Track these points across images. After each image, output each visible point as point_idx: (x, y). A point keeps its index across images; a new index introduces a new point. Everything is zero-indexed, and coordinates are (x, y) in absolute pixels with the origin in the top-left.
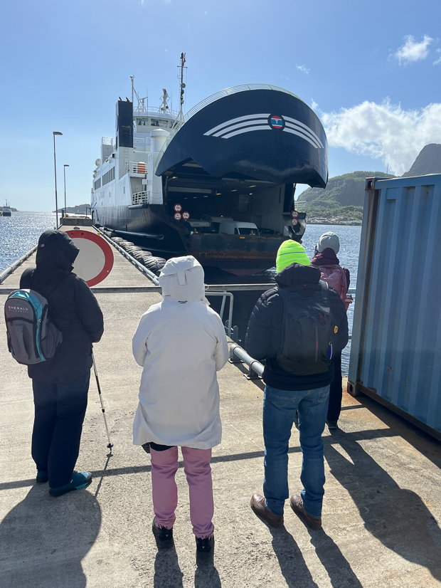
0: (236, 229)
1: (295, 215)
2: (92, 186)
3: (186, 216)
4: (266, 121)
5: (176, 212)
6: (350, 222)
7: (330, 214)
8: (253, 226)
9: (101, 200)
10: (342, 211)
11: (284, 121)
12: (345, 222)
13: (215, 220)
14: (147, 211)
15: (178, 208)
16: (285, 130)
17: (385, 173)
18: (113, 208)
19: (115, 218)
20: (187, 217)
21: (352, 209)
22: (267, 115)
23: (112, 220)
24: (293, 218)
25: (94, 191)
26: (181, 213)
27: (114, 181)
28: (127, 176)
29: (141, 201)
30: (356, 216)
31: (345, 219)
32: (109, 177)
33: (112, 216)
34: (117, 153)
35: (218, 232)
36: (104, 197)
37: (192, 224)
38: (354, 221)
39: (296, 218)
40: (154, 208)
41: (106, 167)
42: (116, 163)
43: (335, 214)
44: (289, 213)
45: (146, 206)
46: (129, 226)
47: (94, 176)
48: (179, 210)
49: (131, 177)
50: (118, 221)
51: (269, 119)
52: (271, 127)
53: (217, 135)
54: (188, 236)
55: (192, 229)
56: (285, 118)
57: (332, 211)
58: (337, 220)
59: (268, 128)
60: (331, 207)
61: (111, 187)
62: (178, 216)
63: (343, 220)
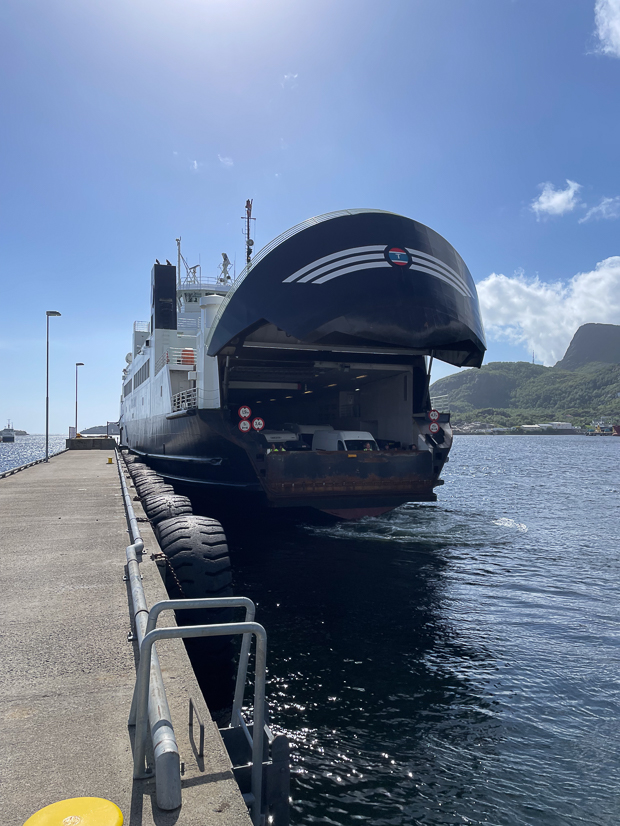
0: (340, 442)
1: (434, 416)
2: (121, 392)
3: (259, 424)
4: (382, 256)
5: (241, 419)
6: (490, 430)
7: (461, 420)
8: (367, 436)
9: (132, 410)
10: (477, 416)
11: (410, 256)
12: (483, 431)
13: (306, 430)
14: (195, 419)
15: (245, 412)
16: (413, 267)
17: (531, 363)
18: (146, 421)
19: (149, 435)
20: (260, 427)
21: (490, 413)
22: (383, 248)
23: (146, 437)
24: (430, 421)
25: (124, 399)
26: (251, 419)
27: (148, 380)
28: (165, 370)
29: (186, 405)
30: (498, 422)
31: (483, 427)
32: (142, 375)
33: (146, 432)
34: (152, 338)
35: (310, 449)
36: (135, 405)
37: (269, 438)
38: (495, 429)
39: (436, 421)
40: (206, 415)
41: (139, 362)
42: (151, 354)
43: (469, 420)
44: (423, 415)
45: (193, 412)
46: (169, 446)
47: (124, 378)
48: (247, 415)
49: (172, 371)
50: (153, 440)
51: (385, 252)
52: (390, 263)
53: (304, 280)
54: (262, 457)
55: (269, 445)
56: (411, 251)
57: (464, 416)
58: (471, 429)
59: (386, 264)
60: (461, 411)
61: (145, 390)
62: (245, 426)
63: (481, 427)
